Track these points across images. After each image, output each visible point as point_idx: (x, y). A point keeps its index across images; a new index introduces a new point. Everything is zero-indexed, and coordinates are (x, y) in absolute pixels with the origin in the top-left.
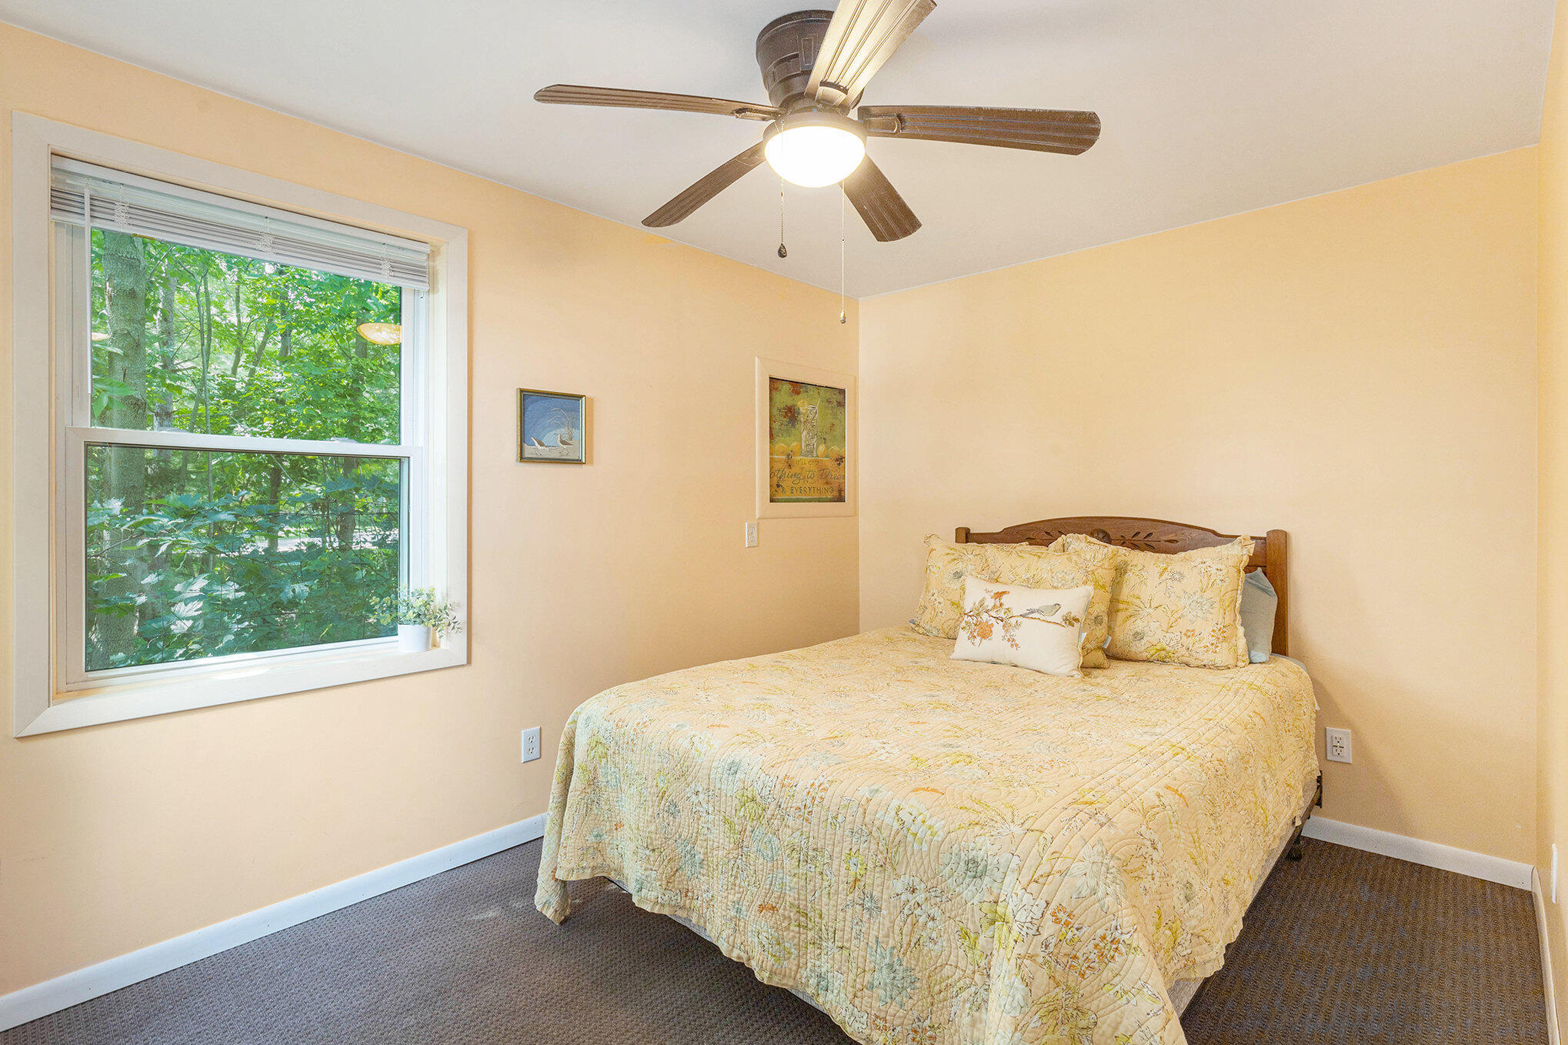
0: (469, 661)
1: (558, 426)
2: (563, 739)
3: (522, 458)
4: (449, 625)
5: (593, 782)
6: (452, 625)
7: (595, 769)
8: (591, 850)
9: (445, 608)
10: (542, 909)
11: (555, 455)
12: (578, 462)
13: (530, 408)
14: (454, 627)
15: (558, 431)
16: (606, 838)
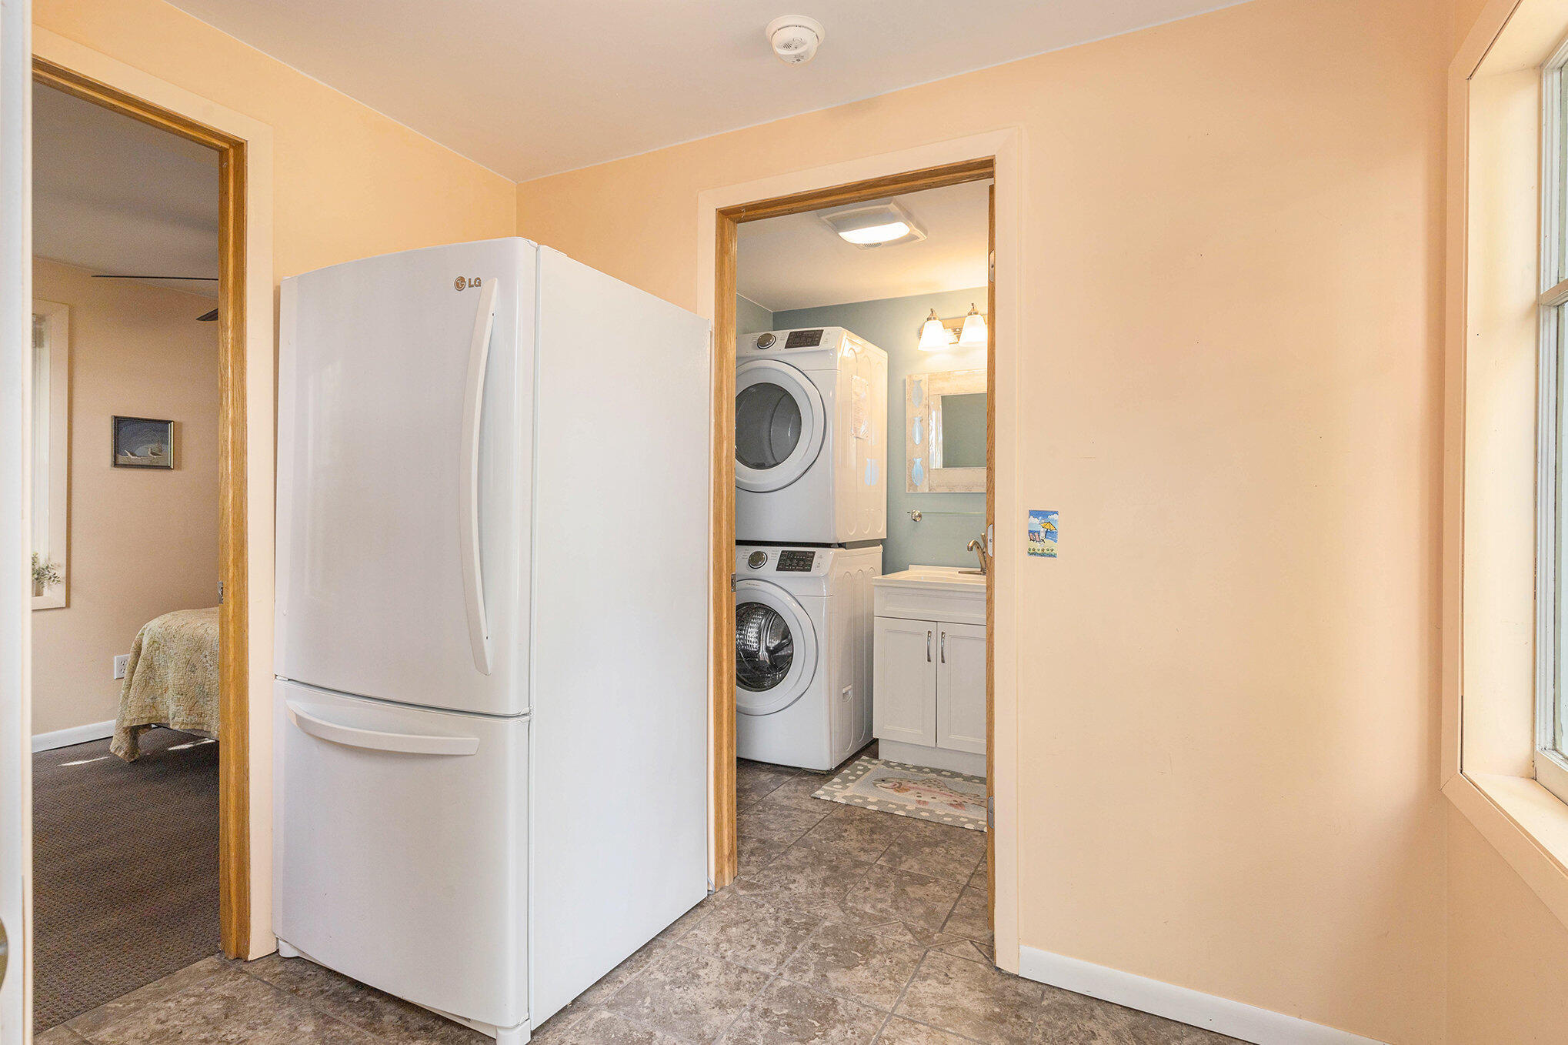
0: (68, 605)
1: (149, 442)
2: (133, 645)
3: (116, 464)
4: (50, 578)
5: (150, 667)
6: (53, 579)
7: (152, 658)
8: (148, 708)
9: (47, 567)
10: (116, 751)
11: (146, 462)
12: (168, 468)
13: (124, 429)
14: (54, 581)
15: (150, 446)
16: (159, 699)
